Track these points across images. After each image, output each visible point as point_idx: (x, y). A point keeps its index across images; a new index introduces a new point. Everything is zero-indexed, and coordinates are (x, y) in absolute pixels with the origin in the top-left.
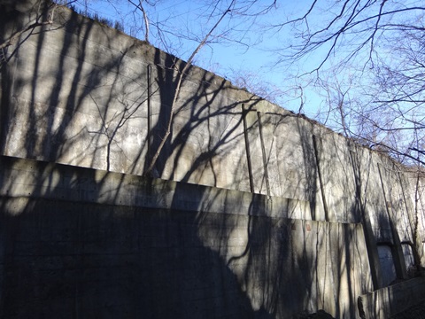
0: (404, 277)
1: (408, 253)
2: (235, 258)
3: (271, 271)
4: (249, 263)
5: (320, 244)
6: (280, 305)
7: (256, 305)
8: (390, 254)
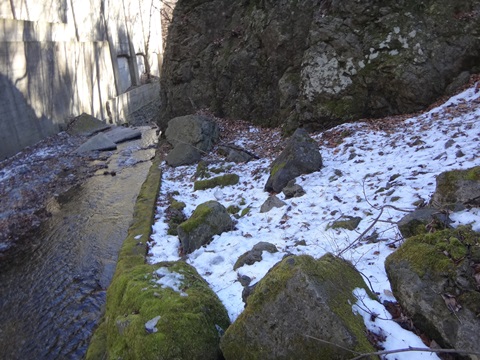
0: (138, 84)
1: (141, 64)
2: (19, 79)
3: (45, 87)
4: (29, 82)
5: (77, 62)
6: (54, 113)
7: (39, 114)
8: (126, 65)
